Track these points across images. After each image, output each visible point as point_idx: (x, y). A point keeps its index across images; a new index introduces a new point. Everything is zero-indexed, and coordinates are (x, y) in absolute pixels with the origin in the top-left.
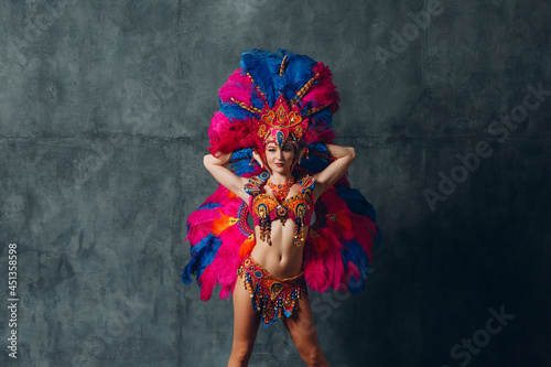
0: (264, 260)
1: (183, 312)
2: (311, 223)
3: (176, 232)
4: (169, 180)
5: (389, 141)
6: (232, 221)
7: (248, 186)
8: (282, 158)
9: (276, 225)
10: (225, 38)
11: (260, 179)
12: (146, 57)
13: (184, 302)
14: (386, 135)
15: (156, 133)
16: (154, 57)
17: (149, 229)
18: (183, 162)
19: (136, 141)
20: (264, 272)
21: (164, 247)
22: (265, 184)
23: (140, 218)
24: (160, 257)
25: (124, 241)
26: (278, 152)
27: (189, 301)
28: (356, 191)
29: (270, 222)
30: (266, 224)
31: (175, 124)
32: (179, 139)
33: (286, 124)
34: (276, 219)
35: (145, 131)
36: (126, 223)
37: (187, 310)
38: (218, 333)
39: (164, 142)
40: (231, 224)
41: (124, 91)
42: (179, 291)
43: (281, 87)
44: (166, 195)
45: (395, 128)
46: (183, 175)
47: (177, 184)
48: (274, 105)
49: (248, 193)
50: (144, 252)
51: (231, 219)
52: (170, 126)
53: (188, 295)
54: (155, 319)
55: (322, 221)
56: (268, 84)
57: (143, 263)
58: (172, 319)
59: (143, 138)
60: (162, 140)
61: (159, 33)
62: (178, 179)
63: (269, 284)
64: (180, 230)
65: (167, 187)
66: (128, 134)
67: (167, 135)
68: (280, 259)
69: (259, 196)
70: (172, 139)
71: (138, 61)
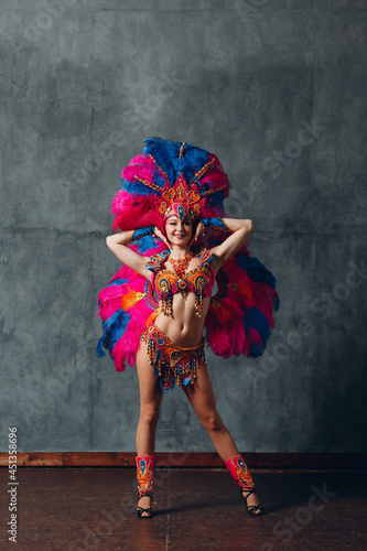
0: (166, 328)
1: (95, 391)
2: (213, 294)
3: (89, 318)
4: (82, 271)
5: (281, 236)
6: (139, 296)
7: (150, 263)
8: (183, 230)
9: (177, 298)
10: (134, 143)
11: (161, 257)
12: (62, 160)
13: (95, 383)
14: (279, 231)
15: (71, 229)
16: (70, 160)
17: (64, 316)
18: (95, 255)
19: (53, 236)
20: (167, 340)
21: (77, 332)
22: (166, 260)
23: (56, 306)
24: (74, 341)
25: (41, 327)
26: (179, 224)
27: (100, 382)
28: (256, 260)
29: (172, 296)
30: (168, 298)
31: (88, 220)
32: (91, 234)
33: (185, 201)
34: (177, 292)
35: (61, 227)
36: (43, 310)
37: (98, 391)
38: (127, 411)
39: (78, 236)
40: (138, 299)
41: (42, 190)
42: (91, 373)
43: (181, 168)
44: (80, 284)
45: (288, 224)
46: (95, 266)
47: (90, 274)
48: (174, 183)
49: (150, 269)
50: (59, 337)
51: (139, 294)
52: (84, 222)
53: (99, 376)
54: (68, 398)
55: (223, 292)
56: (169, 165)
57: (58, 347)
58: (84, 398)
59: (59, 233)
60: (76, 234)
61: (74, 138)
62: (91, 270)
63: (170, 352)
64: (92, 316)
65: (81, 277)
66: (46, 229)
67: (80, 230)
68: (182, 328)
69: (160, 273)
70: (85, 234)
71: (55, 164)
